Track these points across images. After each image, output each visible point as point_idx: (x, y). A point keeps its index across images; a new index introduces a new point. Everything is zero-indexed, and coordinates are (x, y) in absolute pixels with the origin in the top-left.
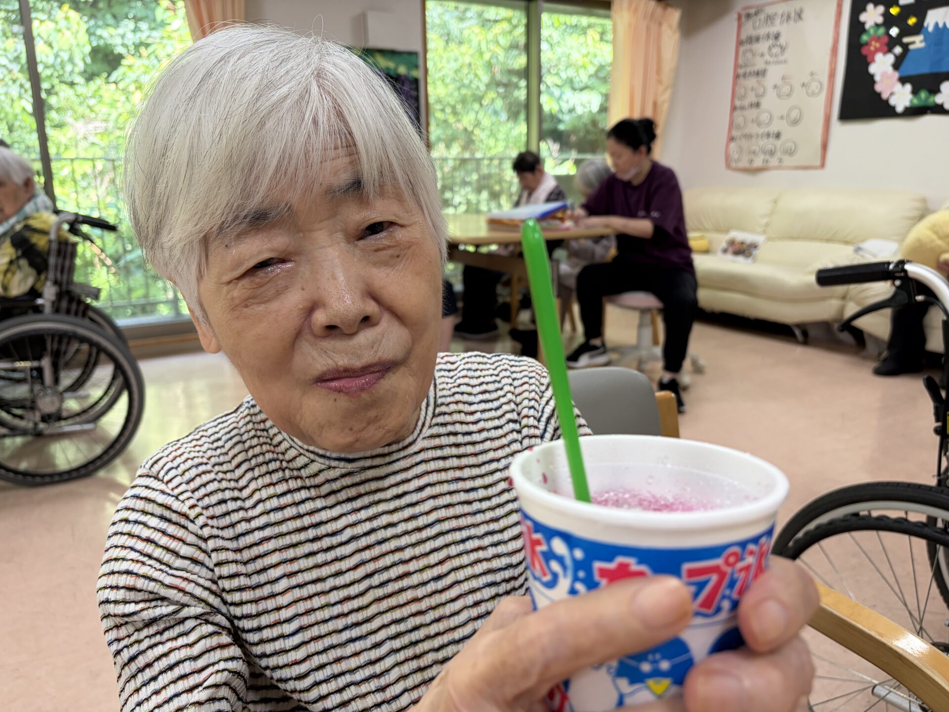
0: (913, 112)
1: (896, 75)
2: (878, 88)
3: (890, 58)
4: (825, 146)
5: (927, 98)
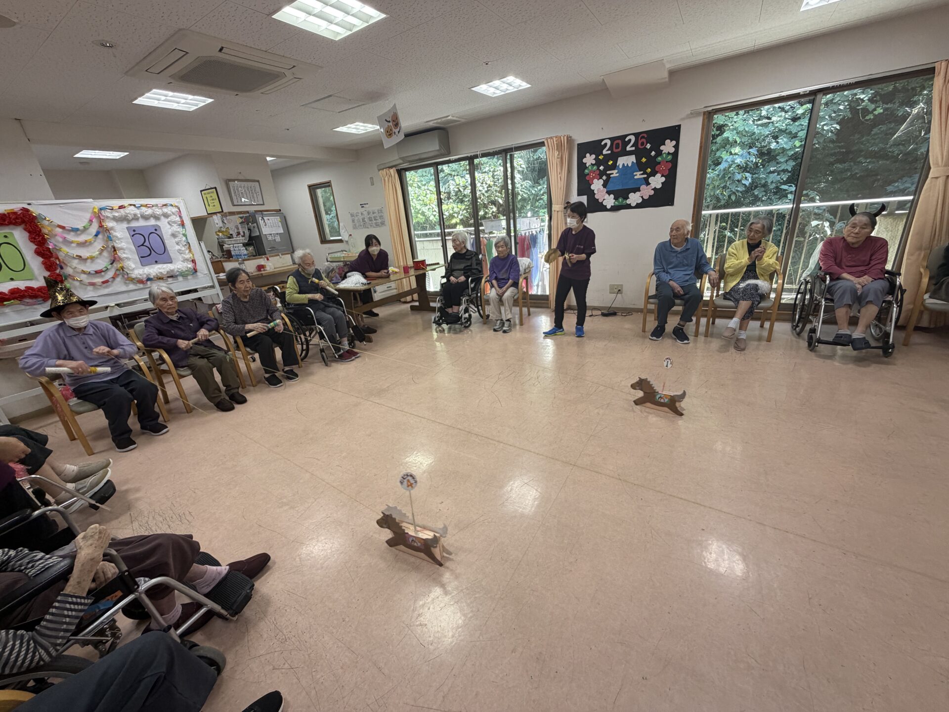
0: (615, 209)
1: (605, 190)
2: (596, 197)
3: (601, 182)
5: (622, 201)
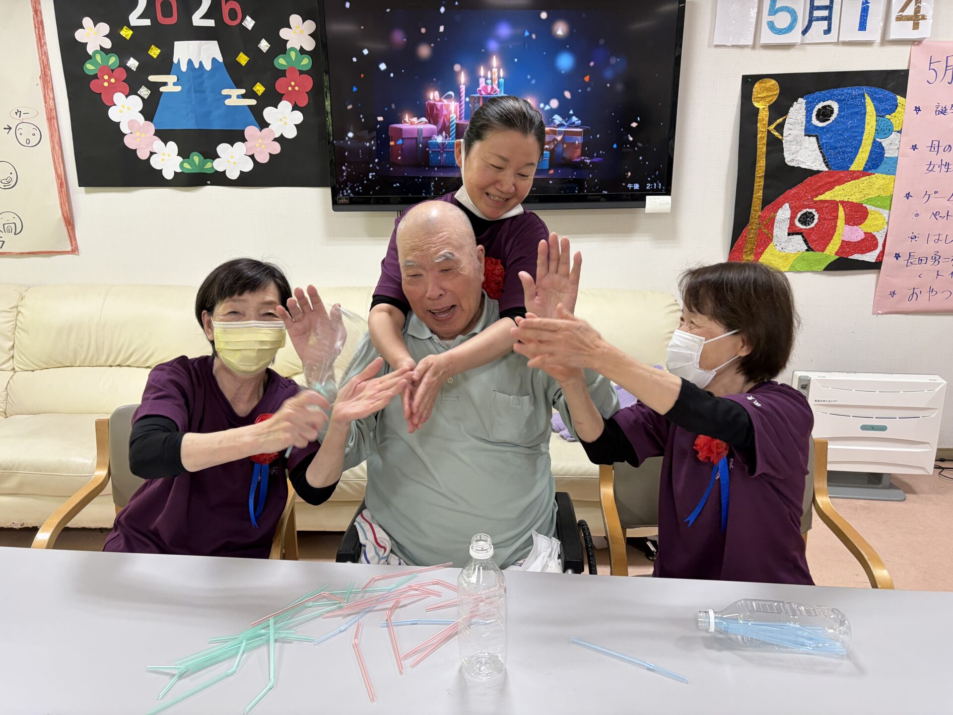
0: (187, 180)
1: (152, 127)
2: (129, 142)
4: (69, 222)
5: (202, 163)
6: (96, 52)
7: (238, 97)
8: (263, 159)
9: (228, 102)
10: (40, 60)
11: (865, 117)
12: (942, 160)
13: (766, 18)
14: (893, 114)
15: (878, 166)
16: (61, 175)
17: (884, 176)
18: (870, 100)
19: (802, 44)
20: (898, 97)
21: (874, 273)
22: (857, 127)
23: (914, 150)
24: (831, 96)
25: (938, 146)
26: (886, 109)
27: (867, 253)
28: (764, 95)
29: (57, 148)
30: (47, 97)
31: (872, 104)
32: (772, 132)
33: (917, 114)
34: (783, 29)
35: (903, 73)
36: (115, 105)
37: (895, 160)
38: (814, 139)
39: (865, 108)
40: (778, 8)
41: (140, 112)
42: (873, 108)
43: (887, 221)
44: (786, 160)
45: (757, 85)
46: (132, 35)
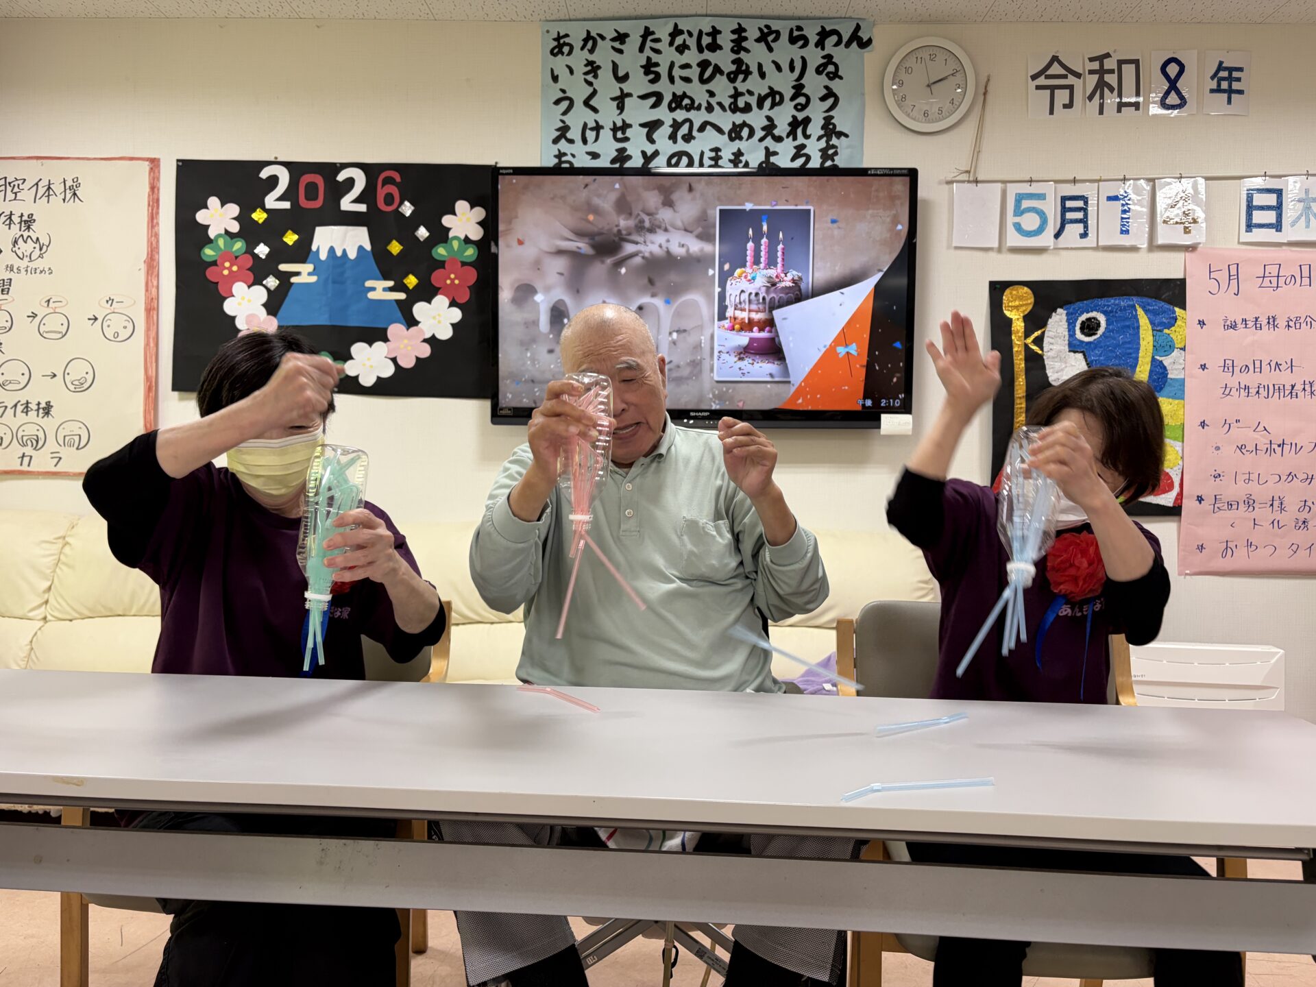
1: (275, 322)
3: (260, 293)
6: (219, 236)
7: (385, 290)
8: (408, 363)
9: (371, 295)
10: (148, 242)
11: (1139, 332)
12: (1239, 383)
13: (1011, 219)
14: (1173, 328)
15: (1161, 389)
16: (152, 377)
17: (1171, 400)
18: (1143, 312)
19: (1055, 249)
20: (1177, 309)
21: (1174, 521)
22: (1129, 343)
23: (1203, 370)
24: (1095, 306)
25: (1233, 366)
26: (1163, 323)
27: (1161, 494)
28: (1017, 303)
29: (152, 345)
30: (150, 284)
31: (1145, 317)
32: (1030, 345)
33: (1202, 328)
34: (1031, 232)
35: (1179, 283)
36: (233, 296)
37: (1182, 382)
38: (1080, 356)
39: (1138, 321)
40: (1025, 209)
41: (265, 305)
42: (1147, 321)
43: (1181, 455)
44: (1050, 379)
45: (1007, 292)
46: (266, 219)
